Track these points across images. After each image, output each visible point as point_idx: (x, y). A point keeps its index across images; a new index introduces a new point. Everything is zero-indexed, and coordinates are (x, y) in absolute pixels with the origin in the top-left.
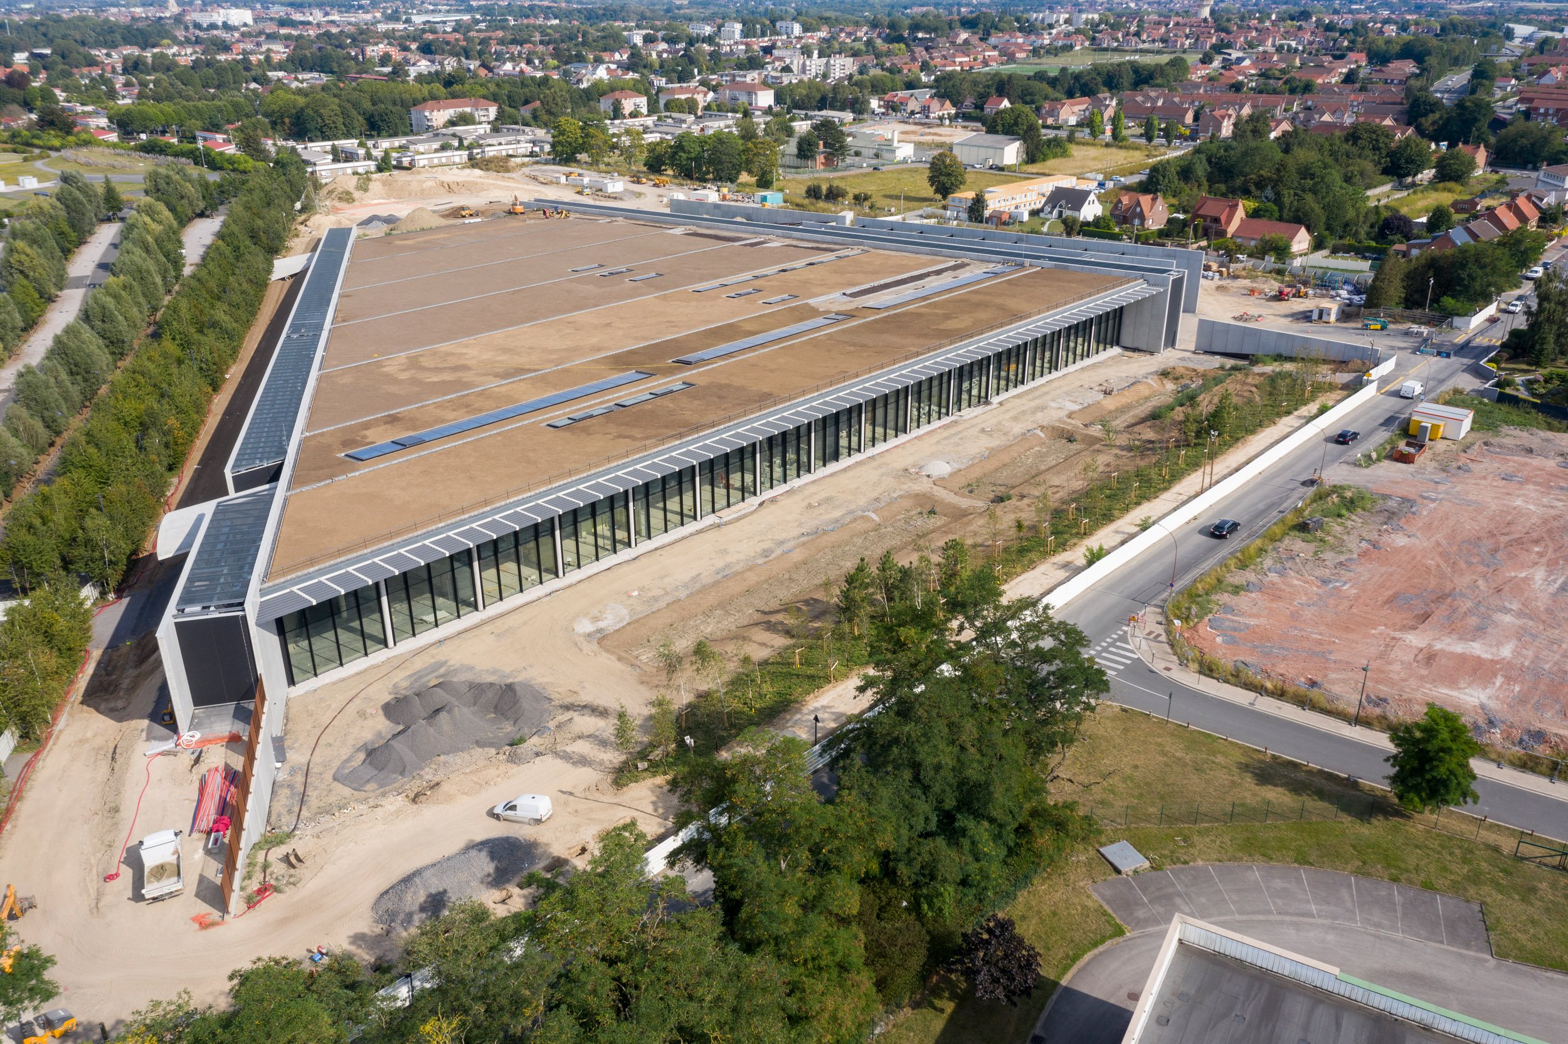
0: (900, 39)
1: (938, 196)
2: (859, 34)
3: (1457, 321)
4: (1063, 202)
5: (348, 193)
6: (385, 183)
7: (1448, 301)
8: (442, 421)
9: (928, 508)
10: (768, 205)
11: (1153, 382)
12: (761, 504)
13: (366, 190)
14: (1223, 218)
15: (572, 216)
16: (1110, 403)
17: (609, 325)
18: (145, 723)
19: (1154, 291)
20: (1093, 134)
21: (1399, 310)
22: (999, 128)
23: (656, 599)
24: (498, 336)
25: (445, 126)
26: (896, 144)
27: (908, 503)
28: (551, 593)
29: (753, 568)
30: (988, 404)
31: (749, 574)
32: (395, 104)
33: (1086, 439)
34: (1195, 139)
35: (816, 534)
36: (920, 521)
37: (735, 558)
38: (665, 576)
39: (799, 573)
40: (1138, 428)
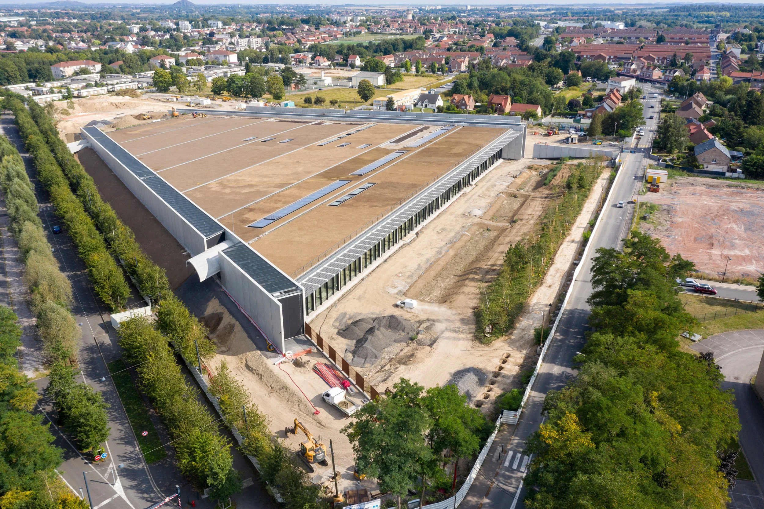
0: (274, 29)
1: (363, 100)
2: (253, 27)
3: (627, 139)
4: (426, 101)
5: (65, 110)
6: (80, 105)
7: (622, 132)
8: (277, 208)
9: (486, 228)
10: (289, 106)
11: (527, 171)
12: (417, 234)
13: (73, 108)
14: (503, 104)
15: (208, 116)
16: (519, 181)
17: (298, 162)
19: (519, 133)
20: (407, 70)
21: (602, 136)
23: (410, 276)
24: (249, 170)
25: (73, 75)
26: (323, 78)
27: (476, 227)
28: (363, 279)
29: (439, 259)
30: (471, 185)
31: (439, 262)
32: (39, 63)
33: (522, 196)
34: (451, 72)
35: (452, 243)
36: (487, 234)
37: (428, 256)
38: (405, 267)
39: (458, 259)
40: (540, 189)
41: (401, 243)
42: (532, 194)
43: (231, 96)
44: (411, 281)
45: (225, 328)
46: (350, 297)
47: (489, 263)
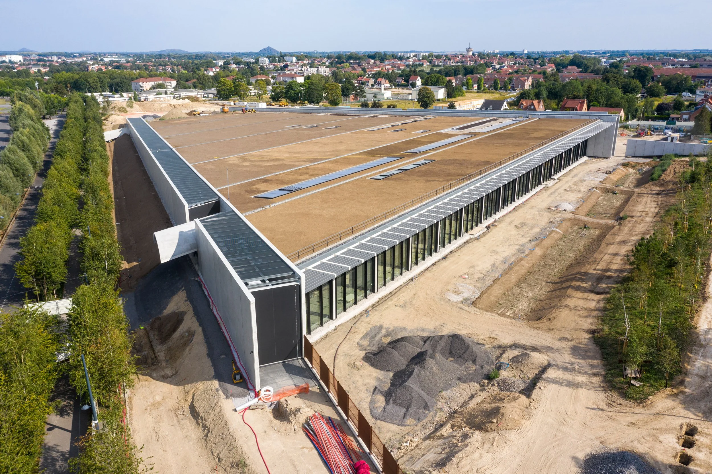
0: (343, 63)
1: (423, 108)
2: (324, 61)
4: (491, 107)
5: (123, 108)
6: (140, 105)
9: (582, 225)
11: (622, 168)
12: (488, 227)
13: (132, 107)
14: (578, 108)
15: (257, 112)
16: (614, 177)
18: (216, 383)
19: (611, 124)
20: (468, 88)
23: (480, 280)
25: (150, 89)
26: (383, 92)
27: (568, 224)
28: (411, 280)
29: (521, 259)
30: (554, 179)
31: (523, 263)
32: (122, 79)
33: (622, 192)
34: (514, 90)
35: (538, 240)
36: (585, 232)
37: (506, 254)
38: (474, 267)
39: (548, 262)
40: (647, 185)
41: (466, 237)
42: (637, 190)
43: (289, 103)
44: (483, 286)
45: (182, 336)
46: (390, 303)
47: (599, 267)
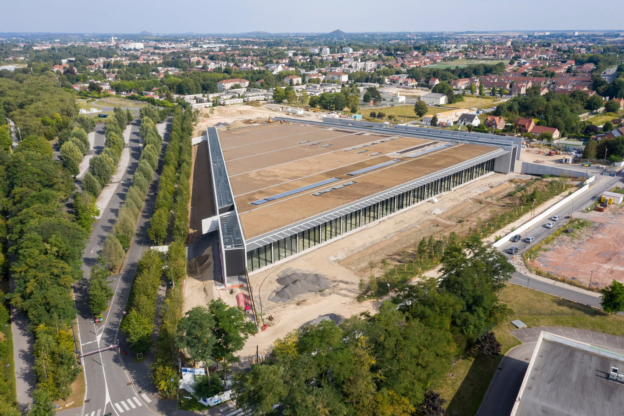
0: (391, 54)
1: (418, 116)
2: (375, 52)
3: (616, 164)
4: (466, 119)
5: (207, 114)
6: (218, 111)
7: (613, 157)
8: (278, 193)
9: (436, 224)
10: (357, 119)
11: (507, 184)
12: (380, 222)
13: (213, 113)
14: (526, 126)
15: (291, 123)
16: (493, 191)
17: (320, 162)
18: (213, 281)
19: (507, 152)
20: (472, 92)
21: (595, 160)
22: (437, 91)
23: (353, 251)
24: (284, 165)
25: (230, 89)
26: (399, 96)
27: (429, 223)
28: (318, 249)
29: (382, 242)
30: (451, 190)
31: (381, 244)
32: (211, 81)
33: (486, 202)
34: (511, 95)
35: (401, 232)
36: (434, 228)
37: (376, 239)
38: (354, 244)
39: (397, 244)
40: (505, 199)
41: (363, 227)
42: (496, 202)
43: (321, 109)
44: (350, 254)
45: (207, 264)
47: (416, 249)
